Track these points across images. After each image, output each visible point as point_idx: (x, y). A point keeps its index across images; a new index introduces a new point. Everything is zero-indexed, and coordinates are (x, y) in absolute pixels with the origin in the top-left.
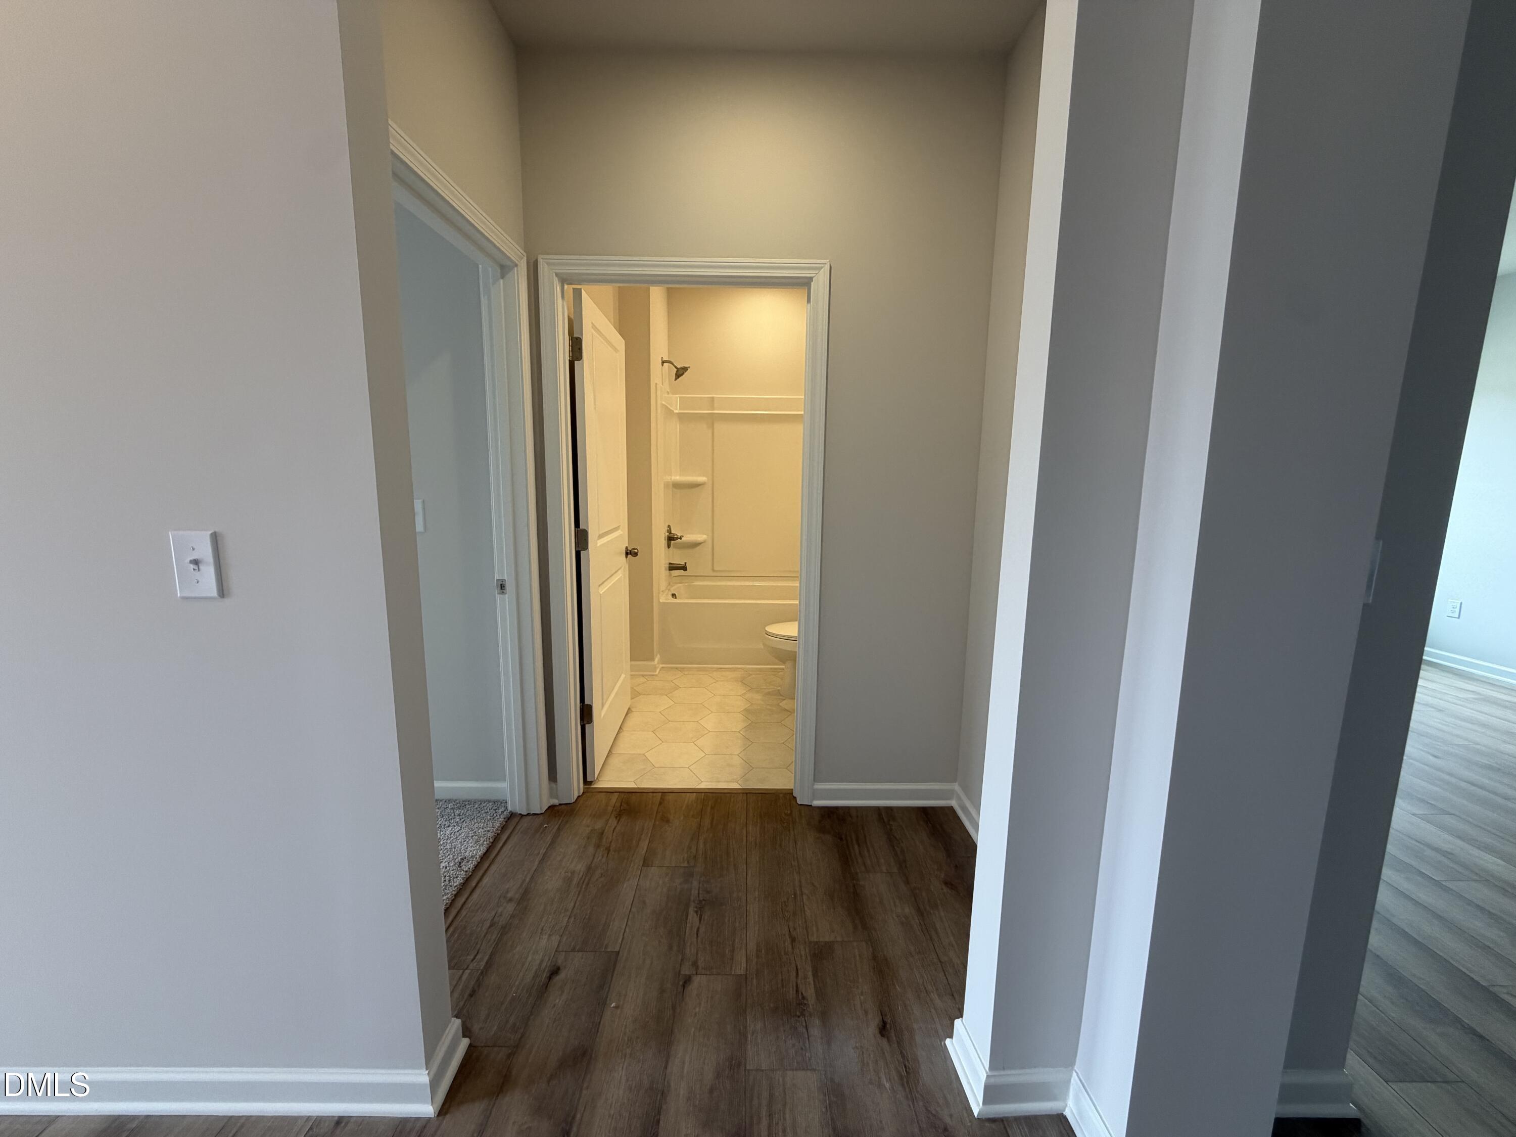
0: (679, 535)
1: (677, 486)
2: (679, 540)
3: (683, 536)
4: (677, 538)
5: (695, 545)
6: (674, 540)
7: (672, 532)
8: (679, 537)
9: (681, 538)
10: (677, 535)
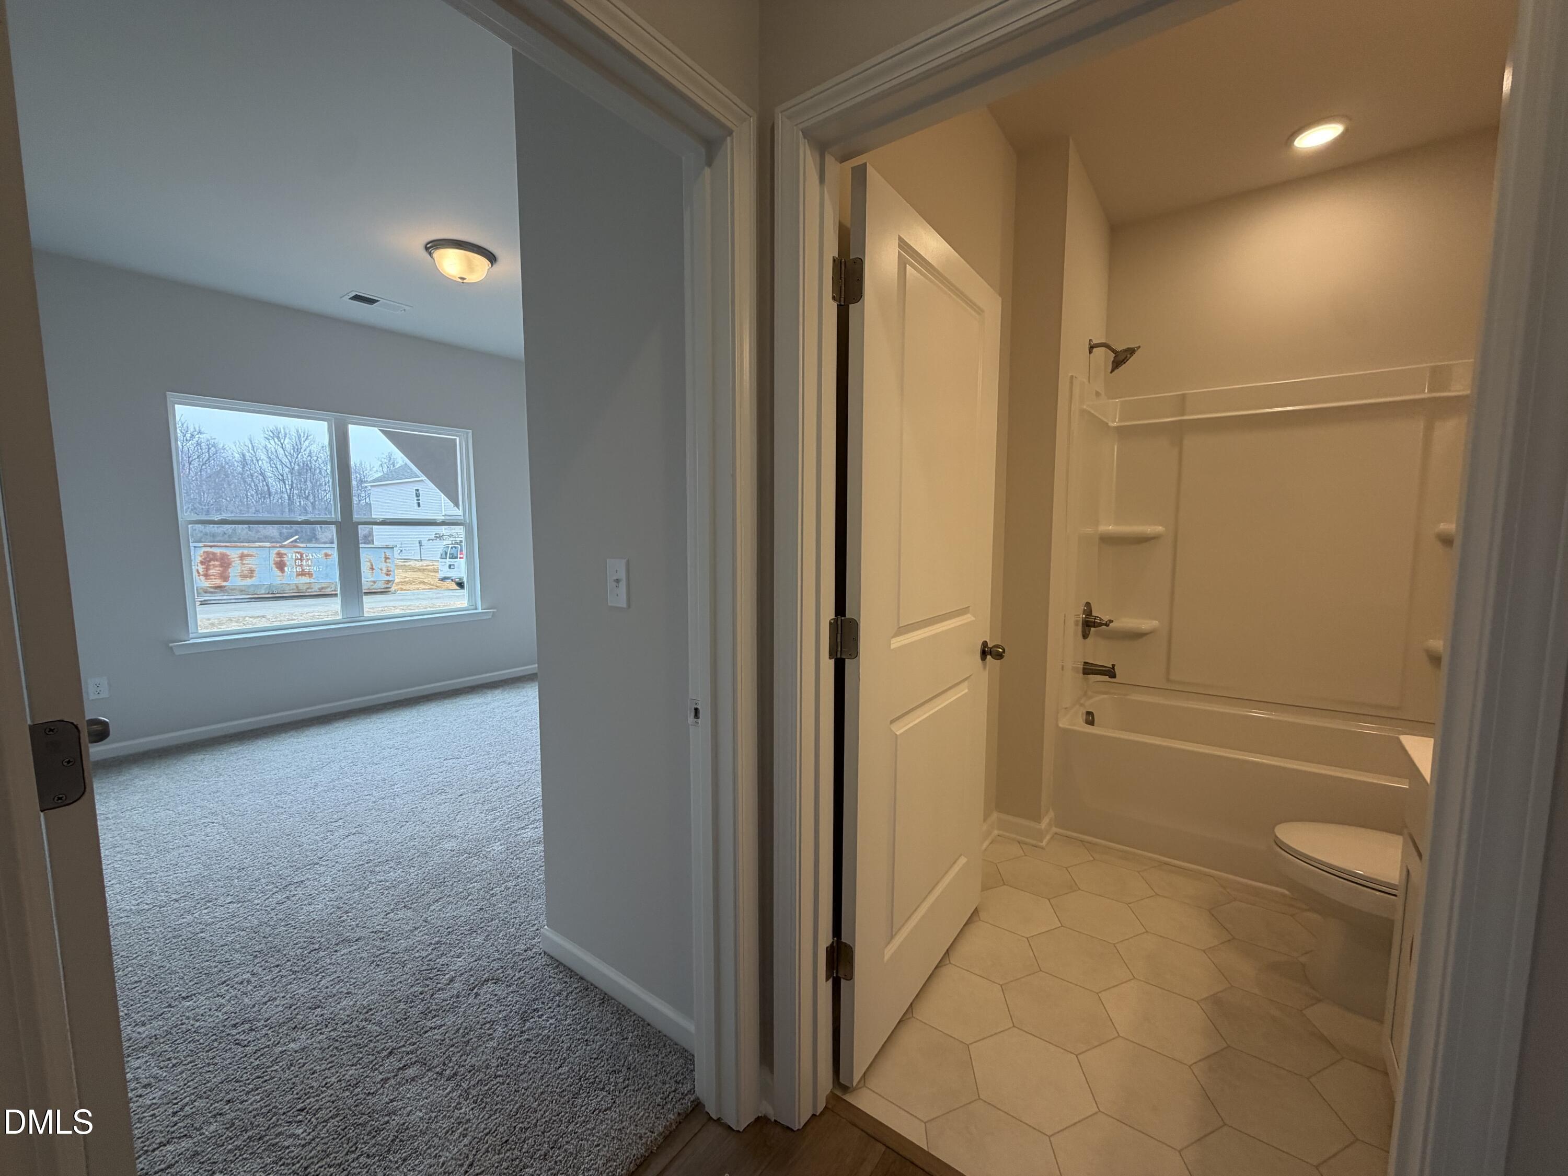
0: (1106, 618)
1: (1108, 540)
2: (1104, 627)
3: (1111, 621)
4: (1101, 625)
5: (1137, 635)
6: (1094, 627)
7: (1094, 614)
8: (1104, 622)
9: (1107, 625)
10: (1101, 619)
